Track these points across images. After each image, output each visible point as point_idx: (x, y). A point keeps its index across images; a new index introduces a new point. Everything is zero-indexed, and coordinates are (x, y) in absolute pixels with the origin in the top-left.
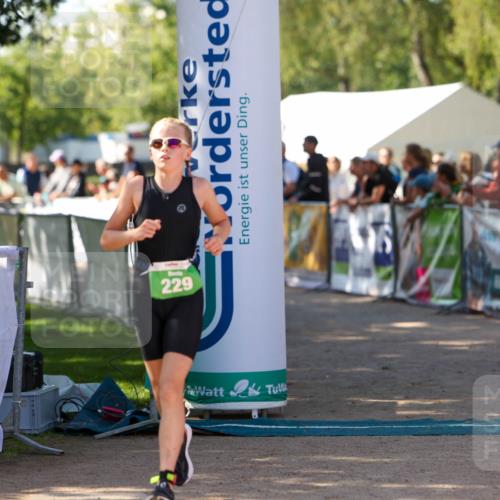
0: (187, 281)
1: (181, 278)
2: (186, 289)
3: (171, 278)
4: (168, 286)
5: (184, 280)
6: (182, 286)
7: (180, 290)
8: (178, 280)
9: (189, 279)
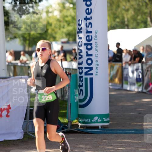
0: (50, 97)
1: (48, 95)
2: (50, 99)
3: (45, 96)
4: (44, 98)
5: (49, 96)
6: (48, 98)
7: (48, 100)
8: (47, 96)
9: (51, 96)
